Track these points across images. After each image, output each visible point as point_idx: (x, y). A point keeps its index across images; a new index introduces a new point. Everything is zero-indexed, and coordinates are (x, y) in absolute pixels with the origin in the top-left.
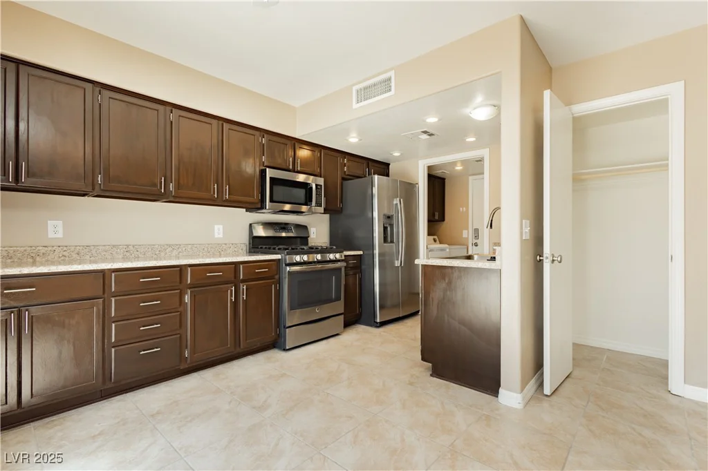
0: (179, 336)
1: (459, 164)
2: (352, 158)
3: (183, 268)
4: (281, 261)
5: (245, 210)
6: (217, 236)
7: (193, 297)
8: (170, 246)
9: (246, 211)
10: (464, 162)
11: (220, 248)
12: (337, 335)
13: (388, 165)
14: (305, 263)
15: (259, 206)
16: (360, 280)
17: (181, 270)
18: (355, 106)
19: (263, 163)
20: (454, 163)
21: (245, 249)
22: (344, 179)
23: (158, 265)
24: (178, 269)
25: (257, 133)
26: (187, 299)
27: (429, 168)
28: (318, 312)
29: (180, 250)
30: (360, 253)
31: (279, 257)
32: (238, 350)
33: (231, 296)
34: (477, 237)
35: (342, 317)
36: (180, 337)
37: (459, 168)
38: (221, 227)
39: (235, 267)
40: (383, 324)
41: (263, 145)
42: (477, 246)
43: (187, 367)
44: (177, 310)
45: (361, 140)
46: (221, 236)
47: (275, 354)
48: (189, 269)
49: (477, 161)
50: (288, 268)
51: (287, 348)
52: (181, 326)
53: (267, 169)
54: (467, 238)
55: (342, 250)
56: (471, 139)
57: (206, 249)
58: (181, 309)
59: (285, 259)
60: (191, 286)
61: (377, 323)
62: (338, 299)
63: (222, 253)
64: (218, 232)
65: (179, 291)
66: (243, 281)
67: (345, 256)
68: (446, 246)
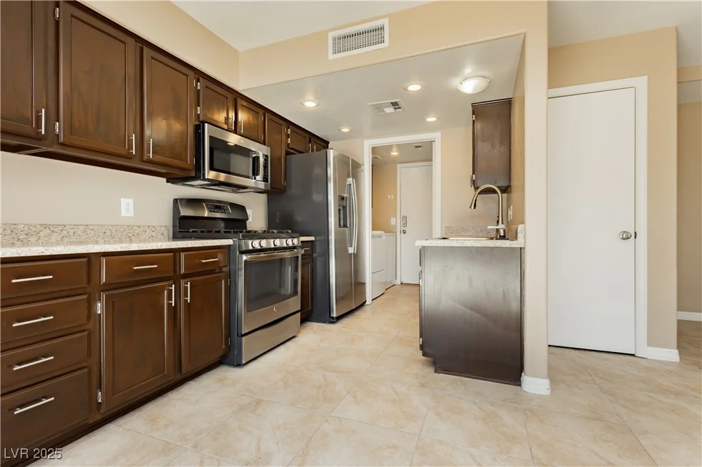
0: (86, 370)
1: (394, 150)
2: (296, 129)
3: (93, 258)
4: (232, 248)
5: (165, 180)
6: (124, 213)
7: (110, 306)
8: (46, 226)
9: (167, 182)
10: (400, 147)
11: (130, 232)
12: (294, 337)
13: (328, 143)
14: (262, 250)
15: (193, 174)
16: (312, 269)
17: (89, 262)
18: (331, 56)
19: (199, 116)
20: (389, 148)
21: (166, 233)
22: (288, 153)
23: (48, 253)
24: (85, 260)
25: (191, 73)
26: (99, 308)
27: (373, 149)
28: (276, 311)
29: (65, 233)
30: (312, 238)
31: (229, 242)
32: (179, 377)
33: (170, 298)
34: (405, 225)
35: (299, 314)
36: (89, 372)
37: (394, 153)
38: (131, 201)
39: (175, 255)
40: (339, 318)
41: (199, 91)
42: (405, 233)
43: (100, 418)
44: (83, 328)
45: (318, 105)
46: (131, 214)
47: (226, 373)
48: (104, 260)
49: (416, 147)
50: (245, 257)
51: (244, 362)
52: (89, 354)
53: (206, 124)
54: (395, 226)
55: (298, 235)
56: (431, 119)
57: (108, 233)
58: (90, 326)
59: (240, 246)
60: (107, 287)
61: (333, 318)
62: (295, 293)
63: (134, 238)
64: (127, 208)
65: (85, 297)
66: (185, 276)
67: (302, 242)
68: (382, 232)
